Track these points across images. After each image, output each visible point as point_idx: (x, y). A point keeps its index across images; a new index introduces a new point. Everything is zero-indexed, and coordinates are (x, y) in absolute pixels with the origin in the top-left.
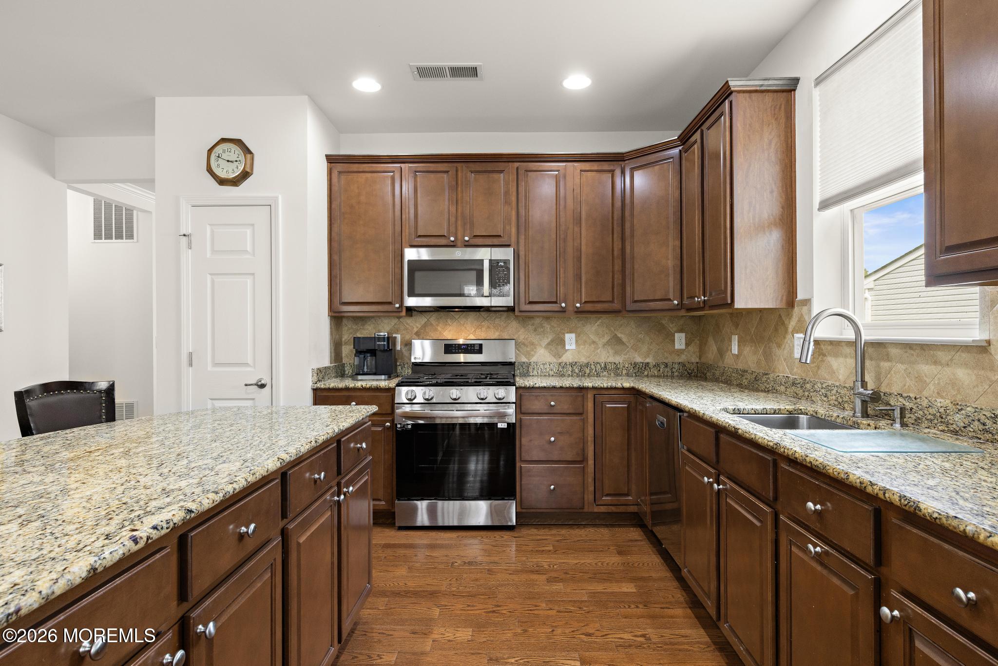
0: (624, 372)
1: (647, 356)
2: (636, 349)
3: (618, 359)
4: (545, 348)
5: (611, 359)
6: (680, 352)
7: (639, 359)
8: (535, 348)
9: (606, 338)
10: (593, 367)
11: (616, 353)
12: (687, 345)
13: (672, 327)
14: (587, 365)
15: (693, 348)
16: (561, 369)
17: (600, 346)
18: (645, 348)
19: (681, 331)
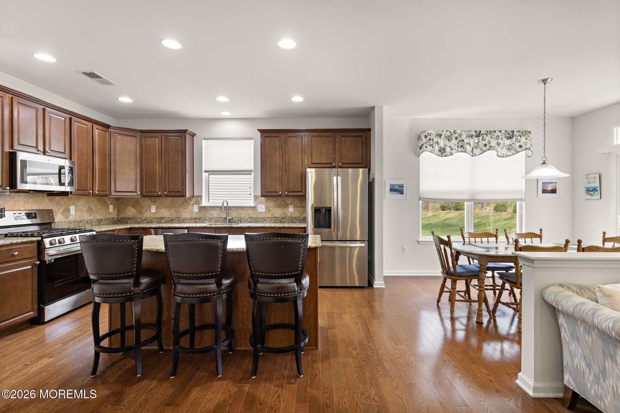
0: (94, 224)
1: (101, 216)
2: (97, 212)
3: (91, 218)
4: (61, 213)
5: (89, 218)
6: (111, 213)
7: (98, 218)
8: (57, 214)
9: (87, 208)
10: (83, 222)
11: (90, 215)
12: (113, 210)
13: (109, 203)
14: (81, 221)
15: (115, 212)
16: (70, 225)
17: (84, 212)
18: (100, 213)
19: (111, 204)
